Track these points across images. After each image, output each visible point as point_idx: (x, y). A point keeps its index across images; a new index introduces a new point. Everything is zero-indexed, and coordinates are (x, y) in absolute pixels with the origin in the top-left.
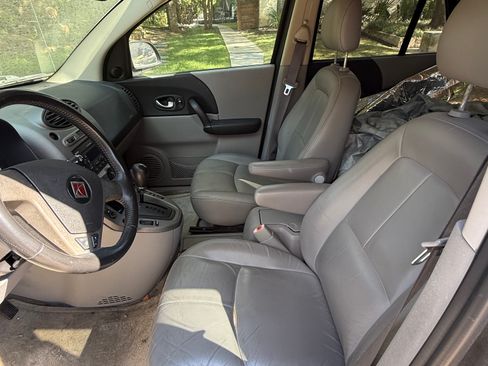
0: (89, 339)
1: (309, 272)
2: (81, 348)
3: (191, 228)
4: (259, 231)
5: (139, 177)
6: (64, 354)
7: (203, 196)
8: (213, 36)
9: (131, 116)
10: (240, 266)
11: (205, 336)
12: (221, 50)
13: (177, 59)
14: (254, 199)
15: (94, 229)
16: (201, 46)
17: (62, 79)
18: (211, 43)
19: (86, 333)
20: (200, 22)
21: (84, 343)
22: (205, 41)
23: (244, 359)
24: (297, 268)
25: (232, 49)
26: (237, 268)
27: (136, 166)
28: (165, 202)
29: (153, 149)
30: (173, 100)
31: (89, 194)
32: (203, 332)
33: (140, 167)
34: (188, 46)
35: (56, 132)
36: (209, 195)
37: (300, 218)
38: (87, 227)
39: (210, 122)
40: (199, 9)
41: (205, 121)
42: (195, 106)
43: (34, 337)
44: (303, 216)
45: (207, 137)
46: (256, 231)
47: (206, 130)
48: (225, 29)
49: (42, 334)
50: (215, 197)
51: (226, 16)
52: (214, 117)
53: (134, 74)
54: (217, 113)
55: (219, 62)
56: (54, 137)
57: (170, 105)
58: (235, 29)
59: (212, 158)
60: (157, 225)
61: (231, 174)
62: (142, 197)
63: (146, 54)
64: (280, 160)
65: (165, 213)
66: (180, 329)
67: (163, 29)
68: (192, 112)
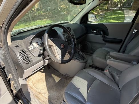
0: (59, 81)
1: (119, 90)
2: (58, 81)
3: (90, 65)
4: (106, 72)
5: (79, 48)
6: (55, 81)
7: (95, 57)
8: (121, 12)
9: (84, 33)
10: (97, 79)
11: (79, 90)
12: (122, 17)
13: (106, 19)
14: (106, 61)
15: (63, 55)
16: (115, 15)
17: (72, 23)
18: (120, 14)
19: (60, 79)
20: (118, 8)
21: (59, 80)
22: (117, 14)
23: (87, 100)
24: (115, 87)
25: (126, 16)
26: (96, 79)
27: (79, 45)
28: (85, 56)
29: (88, 42)
30: (96, 30)
31: (64, 48)
32: (79, 89)
33: (80, 45)
34: (111, 15)
35: (65, 34)
36: (97, 58)
37: (121, 72)
38: (62, 54)
39: (105, 38)
40: (119, 4)
41: (104, 37)
42: (102, 33)
43: (51, 75)
44: (122, 72)
45: (103, 42)
46: (105, 71)
47: (103, 40)
48: (126, 10)
49: (53, 75)
50: (98, 59)
51: (129, 5)
52: (107, 36)
53: (88, 23)
54: (108, 36)
55: (120, 21)
56: (64, 35)
57: (95, 31)
58: (130, 10)
59: (103, 48)
60: (80, 61)
61: (106, 54)
62: (79, 53)
63: (94, 17)
64: (121, 53)
65: (83, 58)
66: (74, 85)
67: (105, 10)
68: (100, 34)
